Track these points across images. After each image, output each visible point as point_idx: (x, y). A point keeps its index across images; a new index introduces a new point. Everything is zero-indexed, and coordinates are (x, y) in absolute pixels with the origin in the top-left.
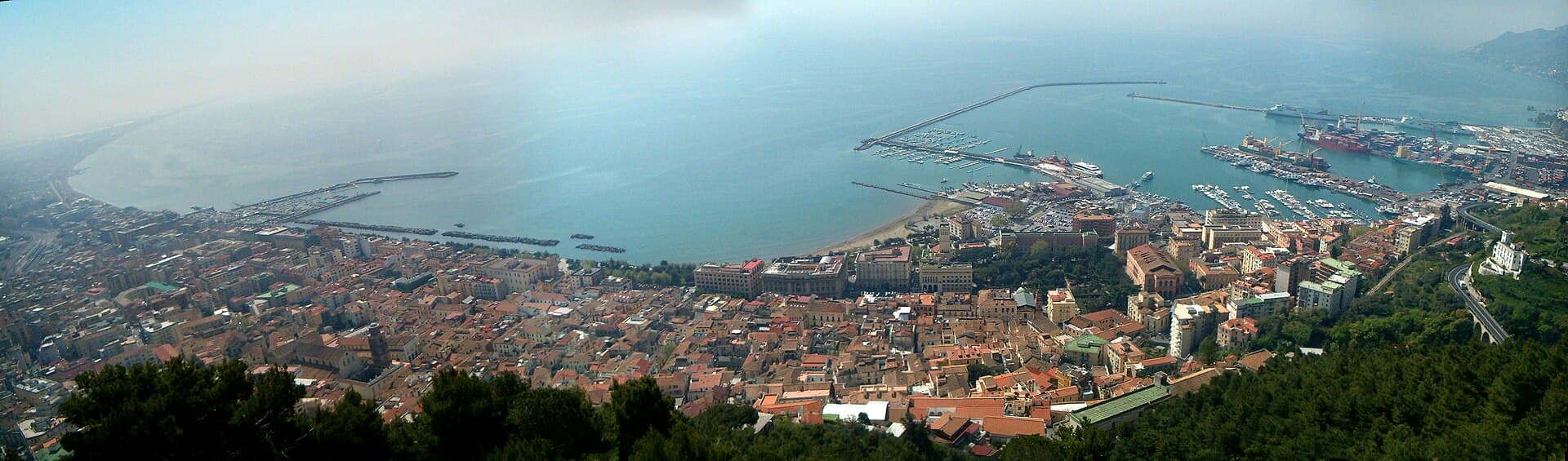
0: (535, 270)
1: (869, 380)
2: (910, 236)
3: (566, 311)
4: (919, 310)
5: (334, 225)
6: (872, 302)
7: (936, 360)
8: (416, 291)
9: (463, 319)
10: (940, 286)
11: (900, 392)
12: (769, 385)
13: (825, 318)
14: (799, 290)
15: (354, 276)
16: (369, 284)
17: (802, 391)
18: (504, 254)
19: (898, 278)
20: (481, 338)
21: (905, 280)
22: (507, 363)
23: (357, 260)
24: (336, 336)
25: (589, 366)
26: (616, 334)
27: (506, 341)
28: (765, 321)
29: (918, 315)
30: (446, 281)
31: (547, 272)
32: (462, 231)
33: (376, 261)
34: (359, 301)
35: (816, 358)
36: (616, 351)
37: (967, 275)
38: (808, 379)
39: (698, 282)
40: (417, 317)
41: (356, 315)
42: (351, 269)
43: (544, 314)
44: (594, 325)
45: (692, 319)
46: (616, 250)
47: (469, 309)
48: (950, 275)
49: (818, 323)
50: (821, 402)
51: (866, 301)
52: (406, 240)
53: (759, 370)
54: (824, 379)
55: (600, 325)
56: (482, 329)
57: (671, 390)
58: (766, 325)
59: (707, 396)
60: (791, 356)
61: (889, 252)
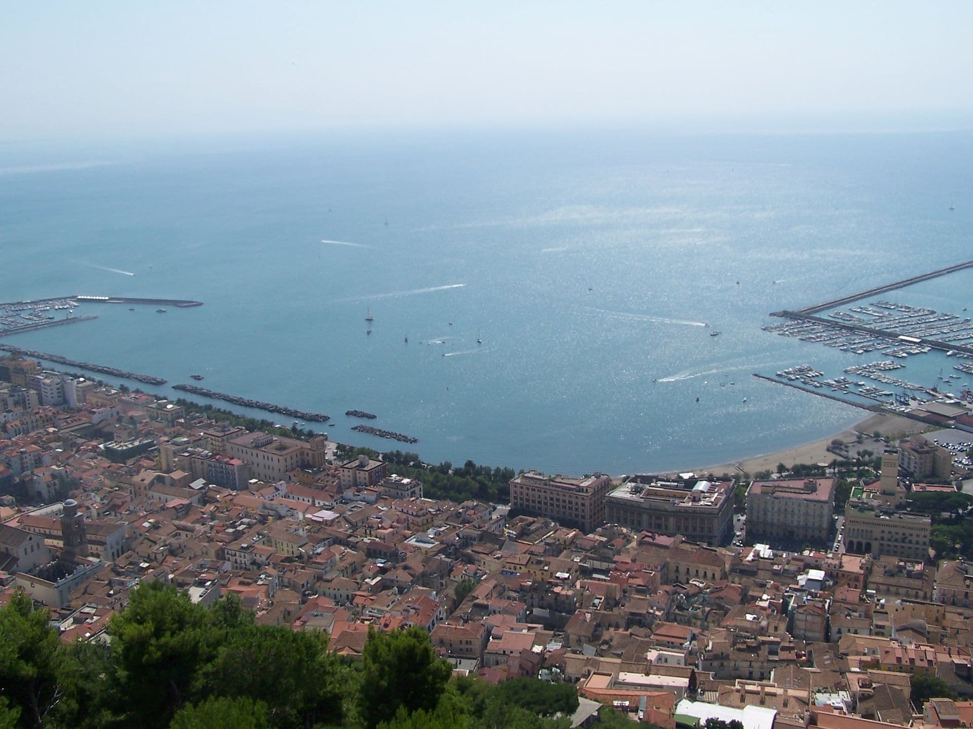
0: (294, 454)
1: (751, 673)
2: (833, 464)
3: (328, 515)
4: (835, 575)
5: (32, 355)
6: (766, 556)
7: (858, 658)
8: (130, 462)
9: (186, 510)
10: (875, 545)
11: (798, 699)
12: (602, 659)
13: (692, 571)
14: (659, 526)
15: (51, 430)
16: (69, 445)
17: (647, 674)
18: (252, 426)
19: (810, 524)
20: (210, 540)
21: (820, 529)
22: (241, 579)
23: (58, 408)
24: (19, 511)
25: (354, 596)
26: (394, 557)
27: (243, 548)
28: (604, 565)
29: (836, 583)
30: (171, 454)
31: (310, 458)
32: (199, 387)
33: (81, 413)
34: (54, 467)
35: (676, 629)
36: (392, 581)
37: (922, 533)
38: (659, 658)
39: (515, 498)
40: (129, 499)
41: (48, 486)
42: (49, 421)
43: (301, 516)
44: (366, 540)
45: (500, 549)
46: (405, 439)
47: (197, 497)
48: (893, 530)
49: (682, 578)
50: (676, 694)
51: (757, 554)
52: (124, 389)
53: (590, 635)
54: (683, 661)
55: (373, 542)
56: (212, 527)
57: (461, 646)
58: (605, 572)
59: (510, 662)
60: (636, 620)
61: (799, 484)
